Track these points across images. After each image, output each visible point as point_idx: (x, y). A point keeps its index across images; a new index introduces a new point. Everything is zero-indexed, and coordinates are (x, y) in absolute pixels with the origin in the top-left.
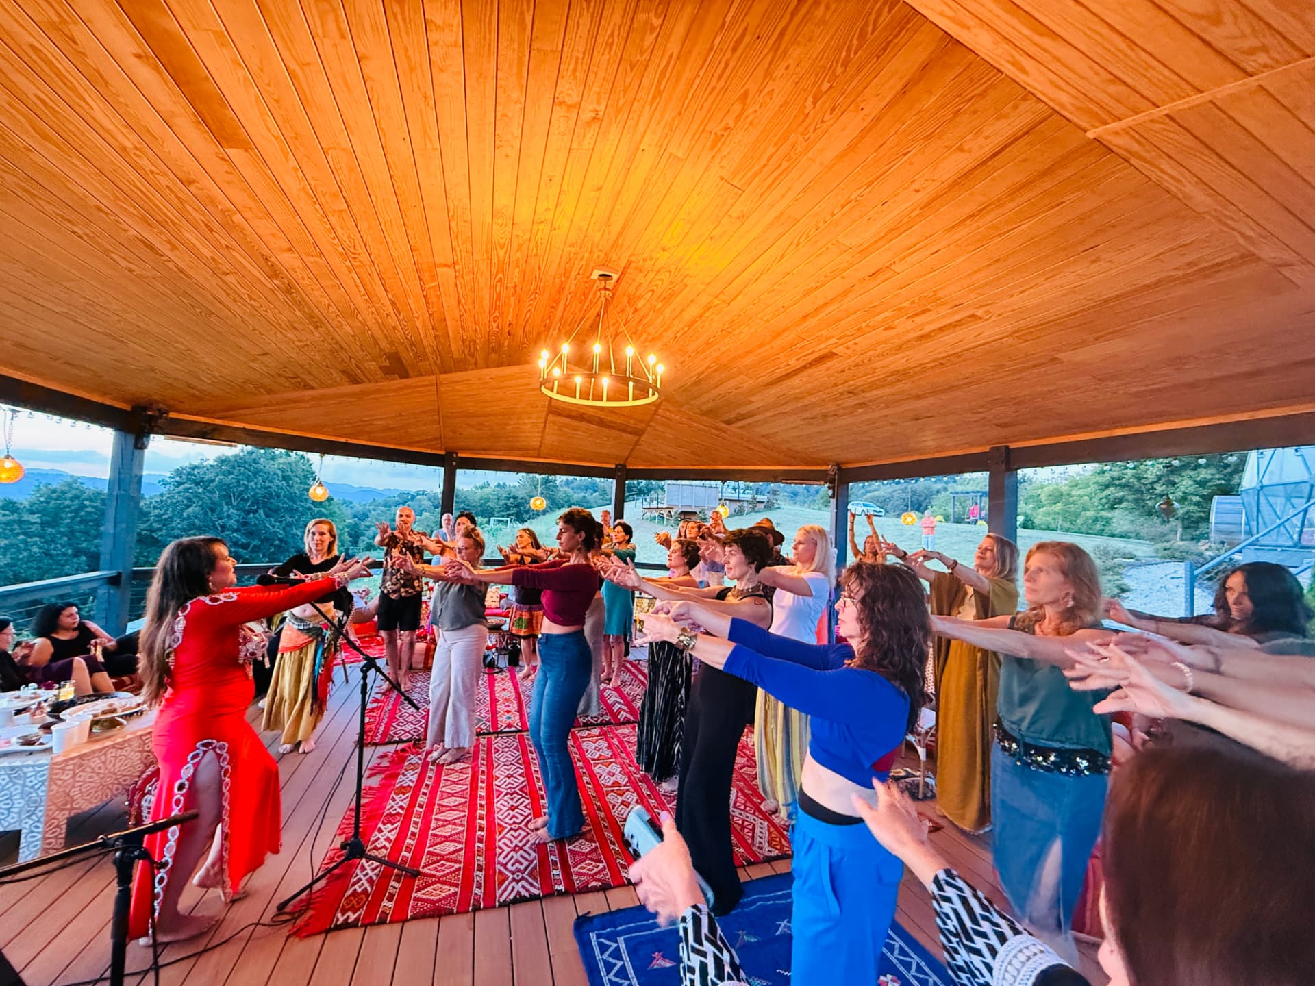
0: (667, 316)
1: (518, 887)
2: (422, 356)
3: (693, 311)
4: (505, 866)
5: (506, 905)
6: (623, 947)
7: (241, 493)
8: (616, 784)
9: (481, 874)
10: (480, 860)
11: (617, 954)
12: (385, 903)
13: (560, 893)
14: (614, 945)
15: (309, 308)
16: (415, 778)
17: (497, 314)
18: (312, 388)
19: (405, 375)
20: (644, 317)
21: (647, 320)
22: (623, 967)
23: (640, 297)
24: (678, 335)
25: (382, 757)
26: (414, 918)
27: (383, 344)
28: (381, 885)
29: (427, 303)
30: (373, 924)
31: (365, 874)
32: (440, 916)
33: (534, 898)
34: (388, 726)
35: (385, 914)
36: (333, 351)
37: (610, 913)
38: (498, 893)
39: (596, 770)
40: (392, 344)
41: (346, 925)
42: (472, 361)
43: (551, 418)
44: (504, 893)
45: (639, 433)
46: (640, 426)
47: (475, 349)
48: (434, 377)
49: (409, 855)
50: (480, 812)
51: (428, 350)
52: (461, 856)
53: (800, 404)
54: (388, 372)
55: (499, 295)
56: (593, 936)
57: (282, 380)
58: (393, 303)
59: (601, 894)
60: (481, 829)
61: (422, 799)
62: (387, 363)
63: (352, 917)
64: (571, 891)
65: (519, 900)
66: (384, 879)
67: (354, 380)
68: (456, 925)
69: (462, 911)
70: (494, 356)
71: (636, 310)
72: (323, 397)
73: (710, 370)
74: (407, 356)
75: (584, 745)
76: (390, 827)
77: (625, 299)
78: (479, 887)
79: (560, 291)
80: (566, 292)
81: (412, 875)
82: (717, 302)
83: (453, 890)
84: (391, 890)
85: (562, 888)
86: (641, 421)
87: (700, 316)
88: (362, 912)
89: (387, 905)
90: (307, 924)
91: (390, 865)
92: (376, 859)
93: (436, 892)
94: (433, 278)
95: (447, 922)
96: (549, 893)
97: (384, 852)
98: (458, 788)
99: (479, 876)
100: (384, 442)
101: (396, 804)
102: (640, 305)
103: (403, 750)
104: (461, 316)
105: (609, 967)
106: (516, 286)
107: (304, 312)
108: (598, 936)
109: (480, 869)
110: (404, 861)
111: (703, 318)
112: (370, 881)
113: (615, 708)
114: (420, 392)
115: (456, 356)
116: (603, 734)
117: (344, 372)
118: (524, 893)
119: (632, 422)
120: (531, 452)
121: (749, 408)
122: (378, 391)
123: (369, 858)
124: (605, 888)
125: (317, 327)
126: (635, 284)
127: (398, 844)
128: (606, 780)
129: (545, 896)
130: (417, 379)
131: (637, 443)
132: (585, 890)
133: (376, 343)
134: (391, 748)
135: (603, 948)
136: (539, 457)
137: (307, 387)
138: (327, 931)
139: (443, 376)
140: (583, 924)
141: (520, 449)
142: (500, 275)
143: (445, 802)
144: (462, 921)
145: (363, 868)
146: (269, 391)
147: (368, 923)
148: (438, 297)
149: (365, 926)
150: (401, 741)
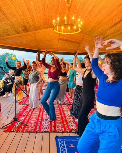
0: (84, 10)
1: (45, 130)
2: (30, 26)
3: (90, 8)
4: (43, 126)
5: (43, 132)
6: (65, 142)
7: (4, 62)
8: (68, 115)
9: (39, 127)
10: (39, 125)
11: (63, 143)
12: (20, 129)
13: (54, 132)
14: (63, 142)
15: (6, 15)
16: (29, 110)
17: (45, 14)
18: (10, 35)
19: (28, 32)
20: (79, 11)
21: (79, 12)
22: (64, 146)
23: (77, 6)
24: (87, 15)
25: (23, 106)
26: (25, 132)
27: (22, 23)
28: (20, 126)
29: (29, 12)
30: (18, 132)
31: (17, 124)
32: (30, 132)
33: (48, 132)
34: (25, 102)
35: (20, 131)
36: (13, 26)
37: (63, 136)
38: (41, 130)
39: (65, 112)
40: (23, 23)
41: (13, 131)
42: (41, 27)
43: (60, 41)
44: (42, 130)
45: (80, 44)
46: (80, 42)
47: (41, 24)
48: (33, 32)
49: (26, 122)
50: (40, 117)
51: (31, 25)
52: (35, 124)
53: (120, 32)
54: (24, 30)
55: (44, 8)
56: (59, 140)
57: (4, 33)
58: (22, 12)
59: (62, 133)
60: (40, 120)
61: (30, 114)
62: (24, 29)
63: (14, 130)
64: (55, 132)
65: (45, 132)
66: (21, 125)
67: (18, 33)
68: (33, 134)
69: (34, 132)
70: (46, 25)
71: (77, 9)
72: (12, 37)
73: (96, 25)
74: (27, 27)
75: (63, 108)
76: (23, 117)
77: (74, 7)
78: (38, 129)
79: (58, 6)
80: (60, 6)
81: (26, 125)
82: (96, 4)
83: (33, 129)
84: (22, 127)
85: (54, 131)
86: (80, 41)
87: (92, 9)
88: (16, 130)
89: (21, 129)
90: (7, 130)
91: (22, 123)
92: (20, 122)
93: (30, 129)
94: (29, 4)
95: (31, 134)
96: (51, 132)
97: (21, 121)
98: (37, 112)
99: (38, 127)
100: (25, 47)
101: (25, 114)
102: (77, 8)
103: (27, 106)
104: (37, 15)
105: (61, 145)
106: (48, 6)
107: (5, 16)
108: (60, 140)
109: (39, 126)
110: (25, 123)
111: (93, 9)
112: (18, 125)
113: (71, 102)
114: (31, 35)
115: (37, 26)
116: (68, 106)
117: (15, 31)
118: (46, 131)
119: (78, 41)
120: (56, 49)
121: (107, 35)
122: (23, 35)
123: (19, 122)
124: (63, 132)
125: (8, 20)
126: (76, 2)
127: (24, 120)
128: (66, 114)
129: (50, 132)
130: (30, 32)
131: (79, 46)
132: (59, 132)
133: (20, 23)
134: (26, 105)
135: (60, 142)
136: (57, 50)
137: (9, 35)
138: (10, 132)
139: (36, 31)
140: (57, 138)
141: (53, 49)
142: (44, 3)
143: (34, 115)
144: (34, 134)
145: (17, 123)
146: (2, 36)
147: (17, 132)
148: (31, 10)
149: (16, 132)
150: (27, 104)
